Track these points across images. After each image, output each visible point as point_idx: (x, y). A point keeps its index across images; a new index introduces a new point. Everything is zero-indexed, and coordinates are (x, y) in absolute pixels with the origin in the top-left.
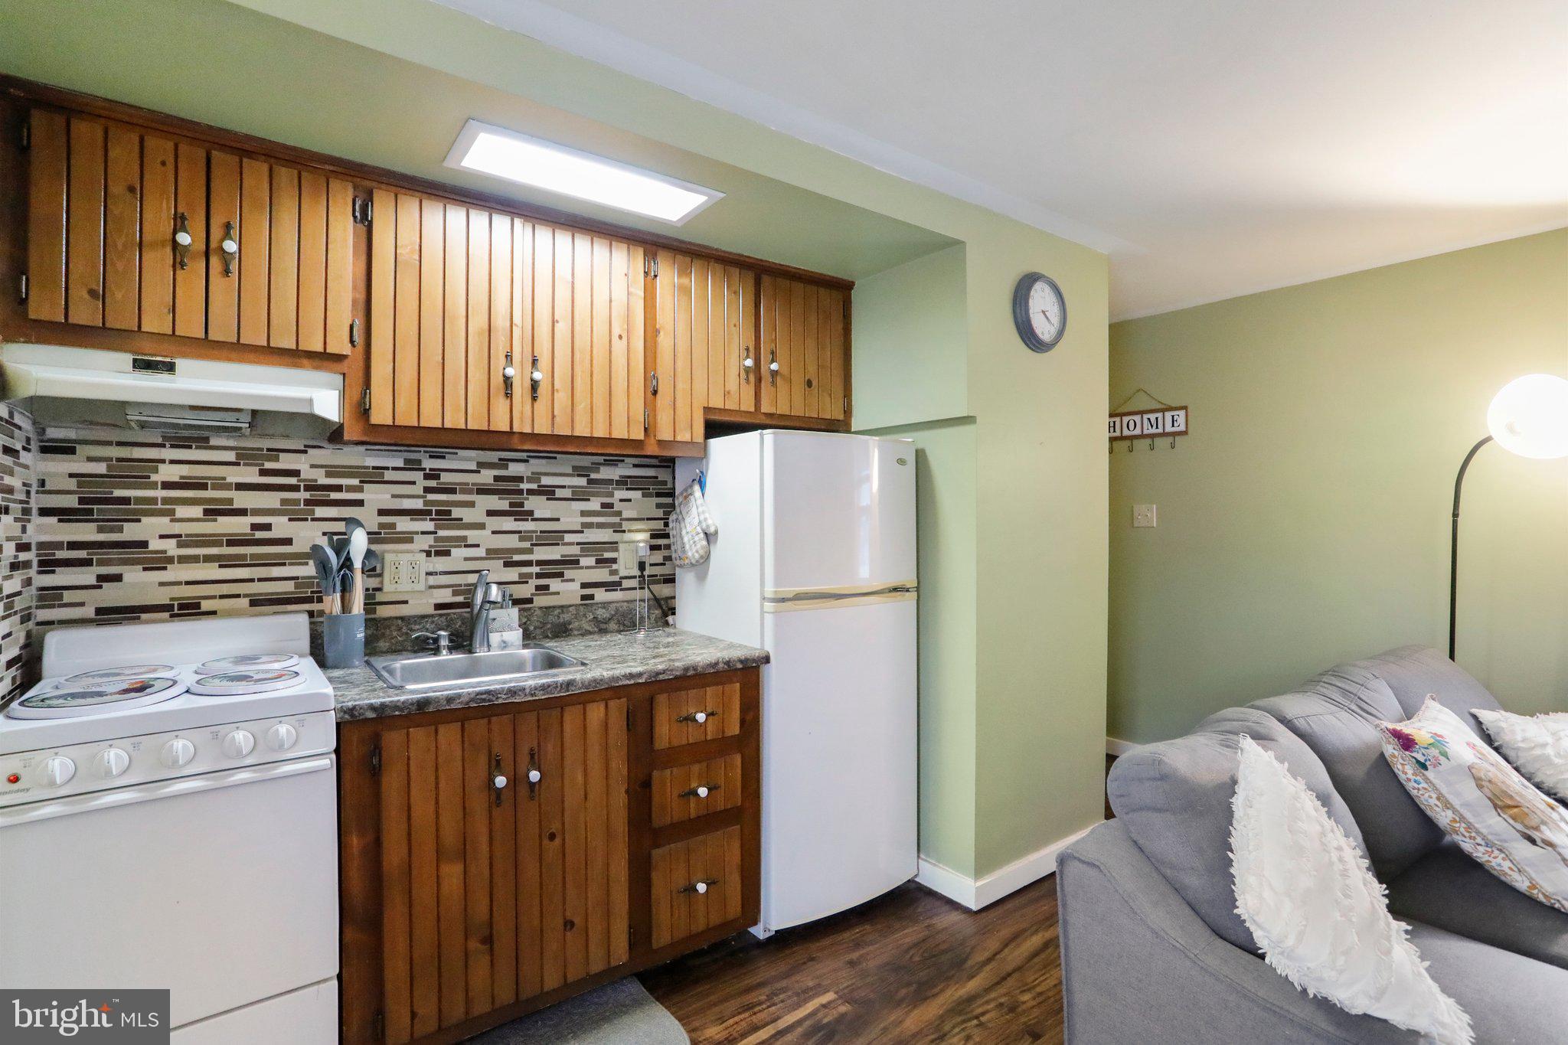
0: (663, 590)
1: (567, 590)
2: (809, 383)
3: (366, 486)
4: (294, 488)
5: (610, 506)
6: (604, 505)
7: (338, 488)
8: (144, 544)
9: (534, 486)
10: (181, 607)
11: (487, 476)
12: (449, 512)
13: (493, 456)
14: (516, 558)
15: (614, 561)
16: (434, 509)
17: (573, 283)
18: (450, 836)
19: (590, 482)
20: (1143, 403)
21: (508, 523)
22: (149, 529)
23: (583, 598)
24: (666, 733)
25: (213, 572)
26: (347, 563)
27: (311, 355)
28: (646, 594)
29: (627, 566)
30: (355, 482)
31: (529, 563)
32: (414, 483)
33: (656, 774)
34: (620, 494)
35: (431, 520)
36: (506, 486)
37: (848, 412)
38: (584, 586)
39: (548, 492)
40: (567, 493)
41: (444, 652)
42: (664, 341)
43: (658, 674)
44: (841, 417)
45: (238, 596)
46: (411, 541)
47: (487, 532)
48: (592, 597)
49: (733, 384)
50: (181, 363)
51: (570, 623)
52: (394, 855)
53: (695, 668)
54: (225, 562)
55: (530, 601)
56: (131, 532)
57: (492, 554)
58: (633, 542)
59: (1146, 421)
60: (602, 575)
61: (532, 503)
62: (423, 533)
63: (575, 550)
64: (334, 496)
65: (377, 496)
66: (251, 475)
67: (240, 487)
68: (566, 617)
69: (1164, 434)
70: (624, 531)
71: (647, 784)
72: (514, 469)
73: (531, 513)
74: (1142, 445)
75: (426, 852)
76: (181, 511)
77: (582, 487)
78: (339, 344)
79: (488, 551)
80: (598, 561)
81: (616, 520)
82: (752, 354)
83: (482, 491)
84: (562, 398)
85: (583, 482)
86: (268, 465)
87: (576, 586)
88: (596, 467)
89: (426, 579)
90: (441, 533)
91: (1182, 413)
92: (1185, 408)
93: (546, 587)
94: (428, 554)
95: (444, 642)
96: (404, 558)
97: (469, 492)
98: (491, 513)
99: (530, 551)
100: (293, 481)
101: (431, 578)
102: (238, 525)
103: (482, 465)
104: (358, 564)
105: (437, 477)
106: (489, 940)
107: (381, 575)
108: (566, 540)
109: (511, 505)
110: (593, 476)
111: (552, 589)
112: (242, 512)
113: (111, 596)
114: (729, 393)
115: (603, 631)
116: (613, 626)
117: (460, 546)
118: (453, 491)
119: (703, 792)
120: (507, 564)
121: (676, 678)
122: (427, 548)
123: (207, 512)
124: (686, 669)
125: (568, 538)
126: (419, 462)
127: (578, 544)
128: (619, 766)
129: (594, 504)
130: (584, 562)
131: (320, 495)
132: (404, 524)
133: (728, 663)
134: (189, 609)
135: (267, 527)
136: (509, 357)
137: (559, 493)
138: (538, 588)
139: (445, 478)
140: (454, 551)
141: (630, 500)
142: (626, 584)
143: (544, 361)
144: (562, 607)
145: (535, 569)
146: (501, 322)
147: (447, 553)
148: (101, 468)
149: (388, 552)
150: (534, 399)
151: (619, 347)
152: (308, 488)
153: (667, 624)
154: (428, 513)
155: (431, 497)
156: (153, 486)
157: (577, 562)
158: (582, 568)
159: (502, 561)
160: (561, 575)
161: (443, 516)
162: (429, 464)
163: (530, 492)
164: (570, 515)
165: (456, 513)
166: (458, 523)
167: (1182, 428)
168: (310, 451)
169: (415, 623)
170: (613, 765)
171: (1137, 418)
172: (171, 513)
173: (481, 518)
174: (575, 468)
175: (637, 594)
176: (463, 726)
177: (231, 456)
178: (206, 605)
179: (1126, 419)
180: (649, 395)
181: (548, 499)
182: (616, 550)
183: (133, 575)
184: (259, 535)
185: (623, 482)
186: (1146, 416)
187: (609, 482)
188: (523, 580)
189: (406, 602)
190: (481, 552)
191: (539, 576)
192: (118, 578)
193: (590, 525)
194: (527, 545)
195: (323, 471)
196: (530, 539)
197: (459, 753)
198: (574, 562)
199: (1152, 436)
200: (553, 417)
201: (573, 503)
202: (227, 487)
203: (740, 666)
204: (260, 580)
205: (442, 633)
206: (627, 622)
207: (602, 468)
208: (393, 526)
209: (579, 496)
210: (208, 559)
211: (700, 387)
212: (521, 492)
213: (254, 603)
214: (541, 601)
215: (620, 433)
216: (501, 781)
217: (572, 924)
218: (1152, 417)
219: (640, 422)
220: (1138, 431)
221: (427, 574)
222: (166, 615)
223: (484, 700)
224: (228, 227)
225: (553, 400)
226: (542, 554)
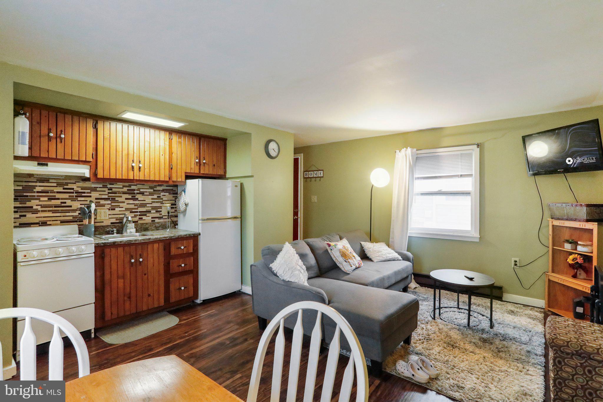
0: (174, 219)
1: (147, 219)
2: (214, 165)
3: (92, 192)
4: (73, 193)
5: (160, 197)
6: (158, 197)
7: (84, 193)
8: (32, 207)
9: (138, 192)
10: (42, 223)
11: (125, 189)
12: (115, 199)
13: (127, 184)
14: (133, 210)
15: (161, 211)
16: (111, 198)
17: (150, 142)
18: (120, 273)
19: (154, 190)
20: (314, 169)
21: (131, 202)
22: (33, 203)
23: (152, 221)
24: (173, 251)
25: (51, 214)
26: (90, 212)
27: (82, 161)
28: (170, 220)
29: (164, 212)
30: (89, 191)
31: (137, 212)
32: (105, 191)
33: (171, 261)
34: (162, 194)
35: (110, 201)
36: (131, 192)
37: (225, 172)
38: (152, 218)
39: (142, 193)
40: (148, 194)
41: (115, 234)
42: (174, 156)
43: (172, 237)
44: (223, 174)
45: (57, 220)
46: (104, 206)
47: (125, 204)
48: (154, 221)
49: (193, 166)
50: (49, 164)
51: (148, 227)
52: (107, 277)
53: (181, 236)
54: (54, 212)
55: (137, 222)
56: (28, 204)
57: (127, 209)
58: (166, 206)
59: (314, 173)
60: (157, 215)
61: (137, 196)
62: (108, 204)
63: (150, 208)
64: (83, 195)
65: (95, 195)
66: (60, 189)
67: (58, 192)
68: (147, 226)
69: (318, 177)
70: (163, 204)
71: (169, 263)
72: (133, 187)
73: (137, 199)
74: (313, 180)
75: (115, 277)
76: (42, 199)
77: (152, 192)
78: (89, 158)
79: (126, 209)
80: (156, 211)
81: (161, 200)
82: (198, 158)
83: (124, 193)
84: (147, 171)
85: (152, 190)
86: (65, 187)
87: (150, 218)
88: (156, 186)
89: (109, 216)
90: (113, 204)
91: (322, 172)
92: (323, 170)
93: (142, 218)
94: (109, 209)
95: (115, 231)
96: (102, 211)
97: (120, 193)
98: (126, 199)
99: (137, 209)
100: (72, 191)
102: (58, 202)
103: (124, 186)
104: (93, 212)
105: (111, 190)
106: (130, 298)
107: (98, 215)
108: (147, 206)
109: (132, 197)
110: (155, 189)
111: (143, 219)
112: (58, 199)
113: (23, 220)
114: (192, 168)
115: (157, 230)
116: (160, 228)
117: (118, 208)
118: (116, 193)
119: (183, 265)
120: (131, 212)
121: (176, 238)
122: (109, 208)
123: (49, 199)
124: (179, 236)
125: (148, 205)
126: (107, 186)
127: (151, 207)
128: (162, 259)
129: (155, 196)
130: (152, 211)
131: (79, 194)
132: (102, 202)
133: (189, 235)
134: (44, 224)
135: (65, 203)
136: (133, 161)
137: (145, 194)
138: (139, 218)
139: (114, 190)
140: (116, 209)
141: (165, 195)
142: (164, 217)
143: (142, 162)
144: (146, 223)
145: (139, 214)
146: (131, 152)
147: (114, 209)
149: (98, 209)
150: (140, 171)
151: (162, 158)
152: (76, 193)
153: (175, 228)
154: (109, 199)
155: (110, 195)
156: (34, 192)
157: (150, 212)
158: (151, 213)
159: (129, 211)
160: (146, 215)
161: (113, 200)
162: (109, 186)
163: (137, 193)
164: (148, 199)
165: (117, 199)
166: (118, 202)
167: (322, 176)
168: (77, 183)
169: (106, 227)
170: (160, 258)
171: (312, 172)
172: (39, 199)
173: (124, 200)
174: (150, 187)
175: (167, 220)
176: (124, 248)
177: (55, 185)
178: (48, 223)
179: (310, 172)
180: (170, 169)
181: (142, 195)
182: (161, 208)
183: (30, 215)
184: (63, 205)
185: (163, 191)
186: (314, 172)
187: (159, 190)
188: (135, 216)
189: (103, 222)
190: (124, 209)
191: (140, 215)
192: (25, 216)
193: (154, 202)
194: (136, 207)
195: (80, 188)
196: (137, 205)
197: (123, 253)
198: (149, 212)
199: (316, 177)
200: (145, 175)
201: (149, 196)
202: (54, 192)
203: (192, 236)
204: (63, 216)
205: (115, 229)
206: (164, 227)
207: (157, 187)
208: (99, 202)
209: (151, 194)
210: (49, 211)
211: (184, 167)
212: (135, 193)
213: (61, 222)
214: (140, 222)
215: (162, 179)
216: (133, 261)
217: (150, 295)
218: (316, 172)
219: (167, 176)
220: (312, 176)
221: (109, 215)
222: (38, 225)
223: (129, 242)
224: (61, 131)
225: (145, 171)
226: (140, 209)
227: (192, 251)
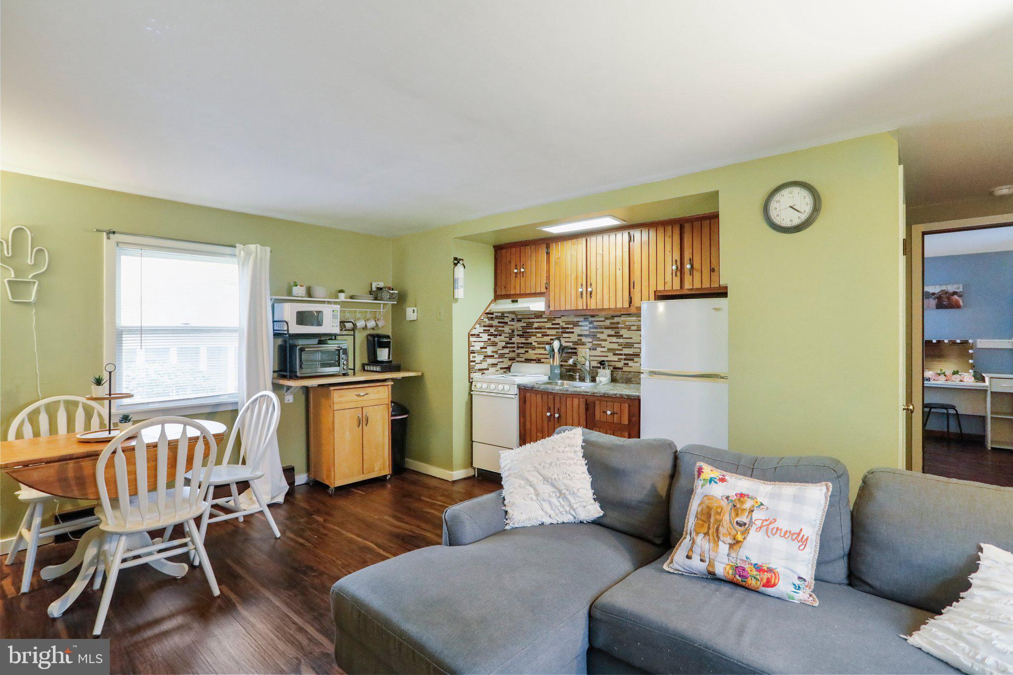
2: (713, 270)
3: (574, 327)
4: (558, 328)
7: (568, 328)
8: (531, 343)
10: (537, 360)
11: (607, 323)
12: (596, 335)
13: (609, 315)
14: (617, 352)
16: (592, 334)
17: (603, 254)
18: (539, 426)
21: (614, 339)
22: (532, 340)
25: (543, 351)
27: (538, 293)
30: (572, 326)
31: (621, 355)
32: (586, 326)
35: (591, 338)
36: (614, 326)
40: (636, 328)
41: (577, 380)
43: (595, 393)
46: (585, 345)
47: (607, 342)
49: (669, 278)
50: (519, 300)
51: (632, 378)
52: (528, 426)
53: (608, 394)
55: (622, 369)
56: (530, 340)
57: (609, 350)
61: (624, 332)
62: (589, 342)
64: (567, 330)
66: (549, 325)
68: (630, 376)
73: (622, 336)
75: (534, 428)
76: (538, 335)
78: (544, 290)
79: (608, 349)
82: (679, 262)
83: (607, 328)
84: (600, 295)
87: (638, 365)
90: (594, 342)
93: (627, 364)
94: (590, 349)
95: (577, 377)
96: (583, 350)
97: (602, 328)
98: (609, 336)
99: (621, 350)
100: (558, 326)
101: (591, 357)
103: (606, 319)
104: (556, 351)
105: (593, 323)
107: (577, 355)
108: (635, 346)
109: (615, 333)
111: (630, 365)
112: (548, 335)
113: (527, 356)
114: (667, 282)
117: (599, 347)
118: (597, 328)
120: (614, 354)
121: (601, 396)
122: (590, 347)
123: (542, 335)
124: (605, 394)
126: (588, 319)
127: (639, 348)
131: (564, 330)
132: (584, 339)
133: (621, 395)
134: (539, 361)
136: (582, 285)
137: (633, 328)
138: (625, 364)
139: (595, 323)
140: (597, 348)
143: (594, 284)
145: (623, 357)
146: (580, 274)
147: (596, 349)
148: (525, 325)
149: (579, 348)
152: (562, 328)
154: (590, 335)
155: (591, 330)
156: (533, 329)
160: (633, 360)
161: (594, 336)
162: (590, 319)
163: (622, 328)
165: (599, 335)
166: (599, 339)
168: (562, 317)
170: (581, 421)
172: (536, 335)
173: (606, 337)
177: (546, 320)
178: (542, 360)
180: (631, 289)
183: (530, 351)
188: (619, 360)
190: (605, 349)
191: (625, 359)
192: (527, 352)
194: (620, 347)
195: (565, 323)
196: (622, 345)
197: (541, 402)
198: (637, 355)
200: (597, 303)
202: (545, 328)
203: (626, 397)
208: (581, 340)
211: (652, 282)
212: (618, 328)
214: (625, 369)
215: (620, 305)
216: (548, 414)
219: (627, 301)
223: (546, 390)
224: (523, 265)
225: (596, 297)
226: (626, 351)
227: (626, 422)
